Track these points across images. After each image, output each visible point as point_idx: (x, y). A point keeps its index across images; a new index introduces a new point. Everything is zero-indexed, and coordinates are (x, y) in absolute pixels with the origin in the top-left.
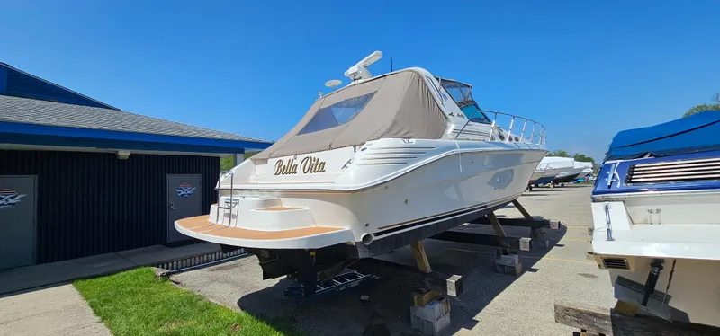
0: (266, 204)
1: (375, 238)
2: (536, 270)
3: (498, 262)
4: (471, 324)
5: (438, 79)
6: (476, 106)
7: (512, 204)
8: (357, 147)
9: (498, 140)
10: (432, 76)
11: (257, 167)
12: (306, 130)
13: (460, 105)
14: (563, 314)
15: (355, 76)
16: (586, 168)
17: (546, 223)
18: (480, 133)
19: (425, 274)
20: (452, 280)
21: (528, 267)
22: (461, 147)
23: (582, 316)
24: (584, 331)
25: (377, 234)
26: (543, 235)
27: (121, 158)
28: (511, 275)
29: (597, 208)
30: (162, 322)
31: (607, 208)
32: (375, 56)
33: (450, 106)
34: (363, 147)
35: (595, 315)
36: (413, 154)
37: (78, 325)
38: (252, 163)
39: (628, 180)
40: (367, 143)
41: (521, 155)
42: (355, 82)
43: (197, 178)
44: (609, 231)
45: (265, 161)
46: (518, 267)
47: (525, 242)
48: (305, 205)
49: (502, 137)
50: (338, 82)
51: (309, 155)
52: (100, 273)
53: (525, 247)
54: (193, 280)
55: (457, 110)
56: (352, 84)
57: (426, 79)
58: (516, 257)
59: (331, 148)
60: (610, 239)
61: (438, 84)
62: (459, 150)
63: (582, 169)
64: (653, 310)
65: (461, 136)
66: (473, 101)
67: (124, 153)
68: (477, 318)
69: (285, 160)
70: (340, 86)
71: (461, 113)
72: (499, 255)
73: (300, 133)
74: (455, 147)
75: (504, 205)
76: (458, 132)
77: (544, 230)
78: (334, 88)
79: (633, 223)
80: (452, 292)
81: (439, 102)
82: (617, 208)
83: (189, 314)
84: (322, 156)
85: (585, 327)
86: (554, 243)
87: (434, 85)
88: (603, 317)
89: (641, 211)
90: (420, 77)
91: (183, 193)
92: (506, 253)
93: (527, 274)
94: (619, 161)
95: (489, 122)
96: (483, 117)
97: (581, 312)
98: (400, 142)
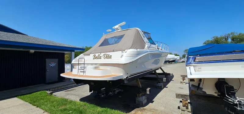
0: (96, 68)
1: (129, 77)
2: (167, 87)
3: (157, 85)
4: (152, 102)
5: (142, 31)
6: (151, 39)
7: (160, 69)
8: (123, 51)
9: (157, 50)
10: (141, 30)
11: (85, 57)
12: (101, 45)
13: (148, 39)
14: (178, 96)
15: (117, 29)
16: (178, 58)
17: (169, 74)
18: (153, 48)
19: (140, 88)
20: (148, 89)
21: (165, 87)
22: (150, 51)
23: (182, 96)
24: (183, 100)
25: (130, 76)
26: (169, 77)
27: (31, 53)
28: (161, 89)
29: (188, 68)
30: (59, 106)
31: (190, 68)
32: (123, 23)
33: (146, 40)
34: (125, 51)
35: (186, 95)
36: (139, 54)
37: (29, 109)
38: (83, 55)
39: (194, 61)
40: (126, 50)
41: (162, 54)
42: (117, 31)
43: (57, 60)
44: (191, 73)
45: (89, 55)
46: (163, 87)
47: (164, 79)
48: (108, 68)
49: (158, 49)
50: (110, 30)
51: (106, 53)
52: (25, 93)
53: (165, 80)
54: (60, 94)
55: (147, 41)
56: (116, 31)
57: (139, 32)
58: (162, 84)
59: (113, 51)
60: (191, 74)
61: (143, 33)
62: (149, 53)
63: (177, 58)
64: (199, 91)
65: (149, 48)
66: (151, 38)
67: (32, 51)
68: (153, 100)
69: (97, 55)
70: (111, 32)
71: (148, 42)
72: (157, 83)
73: (100, 46)
74: (148, 52)
75: (158, 69)
76: (149, 47)
77: (168, 76)
78: (109, 32)
79: (195, 71)
80: (148, 93)
81: (143, 39)
82: (192, 68)
83: (67, 104)
84: (110, 54)
85: (183, 98)
86: (171, 80)
87: (142, 33)
88: (187, 96)
89: (197, 68)
90: (138, 31)
91: (51, 65)
92: (159, 83)
93: (165, 88)
94: (192, 56)
95: (155, 44)
96: (153, 43)
97: (182, 95)
98: (135, 50)
